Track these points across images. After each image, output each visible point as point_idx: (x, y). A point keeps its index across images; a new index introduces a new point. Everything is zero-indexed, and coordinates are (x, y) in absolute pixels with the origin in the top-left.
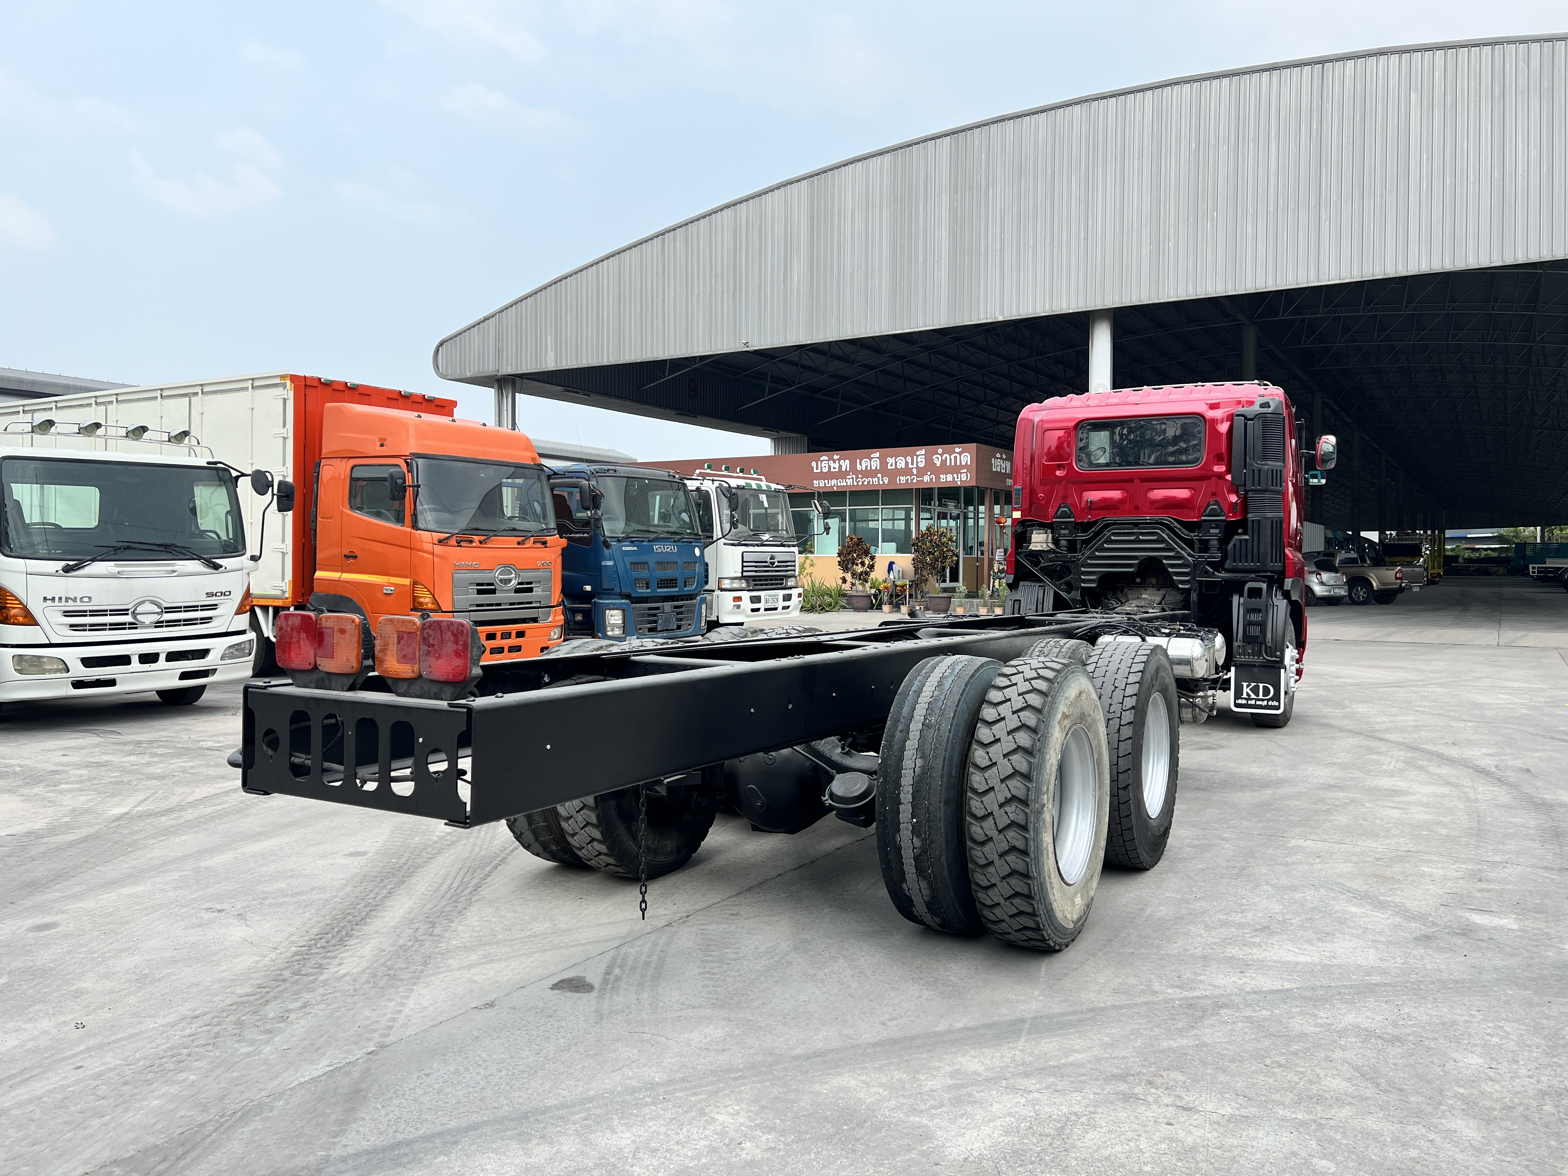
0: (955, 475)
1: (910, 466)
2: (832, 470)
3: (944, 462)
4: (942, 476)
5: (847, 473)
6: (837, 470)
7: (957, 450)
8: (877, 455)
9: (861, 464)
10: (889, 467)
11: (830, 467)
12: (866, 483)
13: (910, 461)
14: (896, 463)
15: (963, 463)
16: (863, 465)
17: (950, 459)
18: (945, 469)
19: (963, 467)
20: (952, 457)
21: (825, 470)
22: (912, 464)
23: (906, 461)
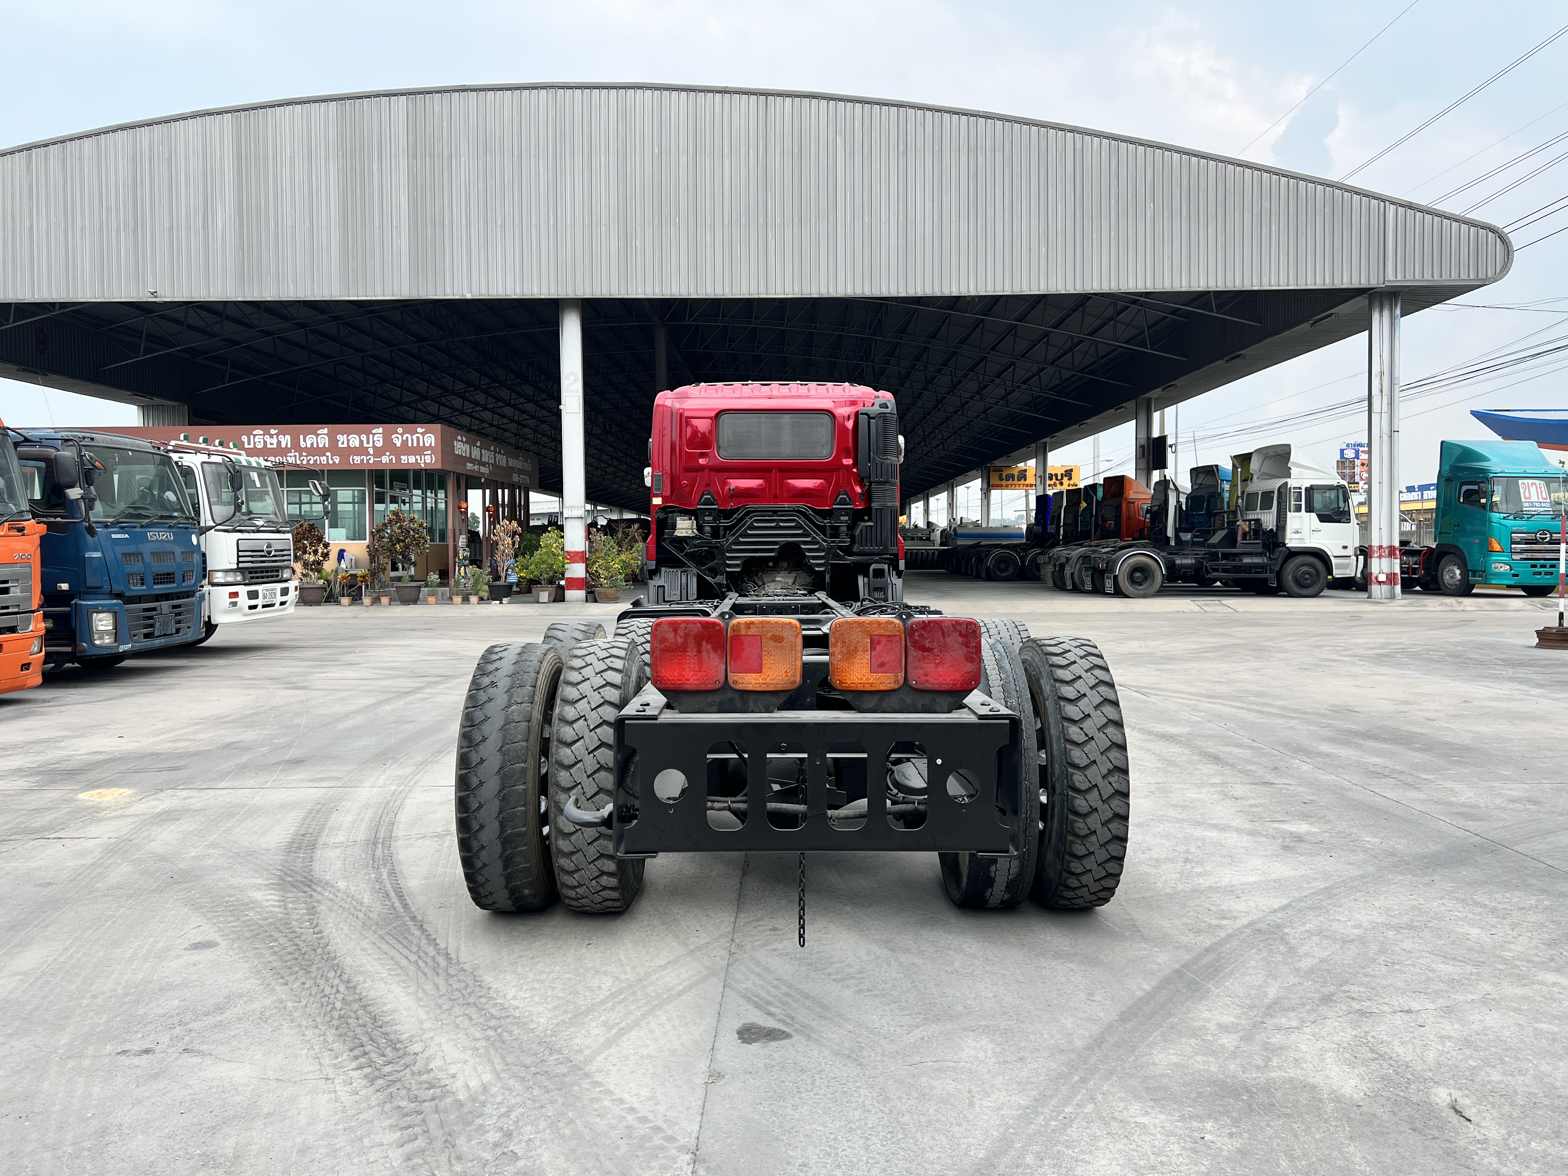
0: (418, 457)
1: (365, 445)
2: (269, 446)
3: (404, 443)
4: (402, 457)
5: (287, 450)
6: (275, 446)
7: (420, 430)
8: (325, 431)
9: (305, 441)
10: (340, 445)
11: (265, 442)
12: (311, 462)
13: (365, 440)
14: (348, 441)
15: (427, 445)
16: (308, 441)
17: (412, 440)
18: (406, 449)
19: (427, 449)
20: (414, 437)
21: (260, 446)
22: (368, 443)
23: (360, 440)
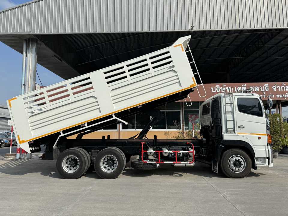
0: (284, 95)
2: (222, 91)
3: (278, 89)
4: (277, 95)
6: (225, 91)
7: (284, 84)
8: (245, 85)
13: (261, 88)
16: (238, 89)
18: (278, 92)
21: (219, 91)
22: (263, 90)
23: (259, 88)
